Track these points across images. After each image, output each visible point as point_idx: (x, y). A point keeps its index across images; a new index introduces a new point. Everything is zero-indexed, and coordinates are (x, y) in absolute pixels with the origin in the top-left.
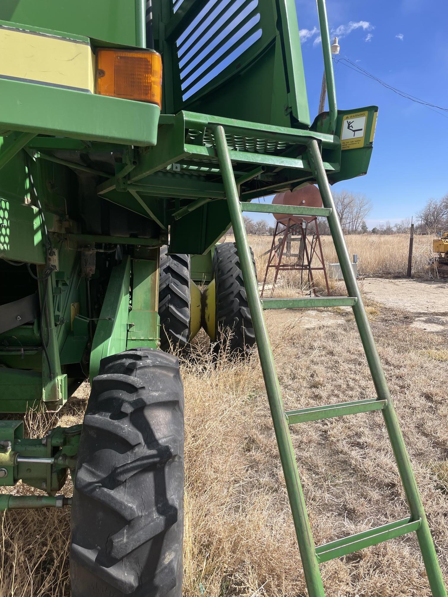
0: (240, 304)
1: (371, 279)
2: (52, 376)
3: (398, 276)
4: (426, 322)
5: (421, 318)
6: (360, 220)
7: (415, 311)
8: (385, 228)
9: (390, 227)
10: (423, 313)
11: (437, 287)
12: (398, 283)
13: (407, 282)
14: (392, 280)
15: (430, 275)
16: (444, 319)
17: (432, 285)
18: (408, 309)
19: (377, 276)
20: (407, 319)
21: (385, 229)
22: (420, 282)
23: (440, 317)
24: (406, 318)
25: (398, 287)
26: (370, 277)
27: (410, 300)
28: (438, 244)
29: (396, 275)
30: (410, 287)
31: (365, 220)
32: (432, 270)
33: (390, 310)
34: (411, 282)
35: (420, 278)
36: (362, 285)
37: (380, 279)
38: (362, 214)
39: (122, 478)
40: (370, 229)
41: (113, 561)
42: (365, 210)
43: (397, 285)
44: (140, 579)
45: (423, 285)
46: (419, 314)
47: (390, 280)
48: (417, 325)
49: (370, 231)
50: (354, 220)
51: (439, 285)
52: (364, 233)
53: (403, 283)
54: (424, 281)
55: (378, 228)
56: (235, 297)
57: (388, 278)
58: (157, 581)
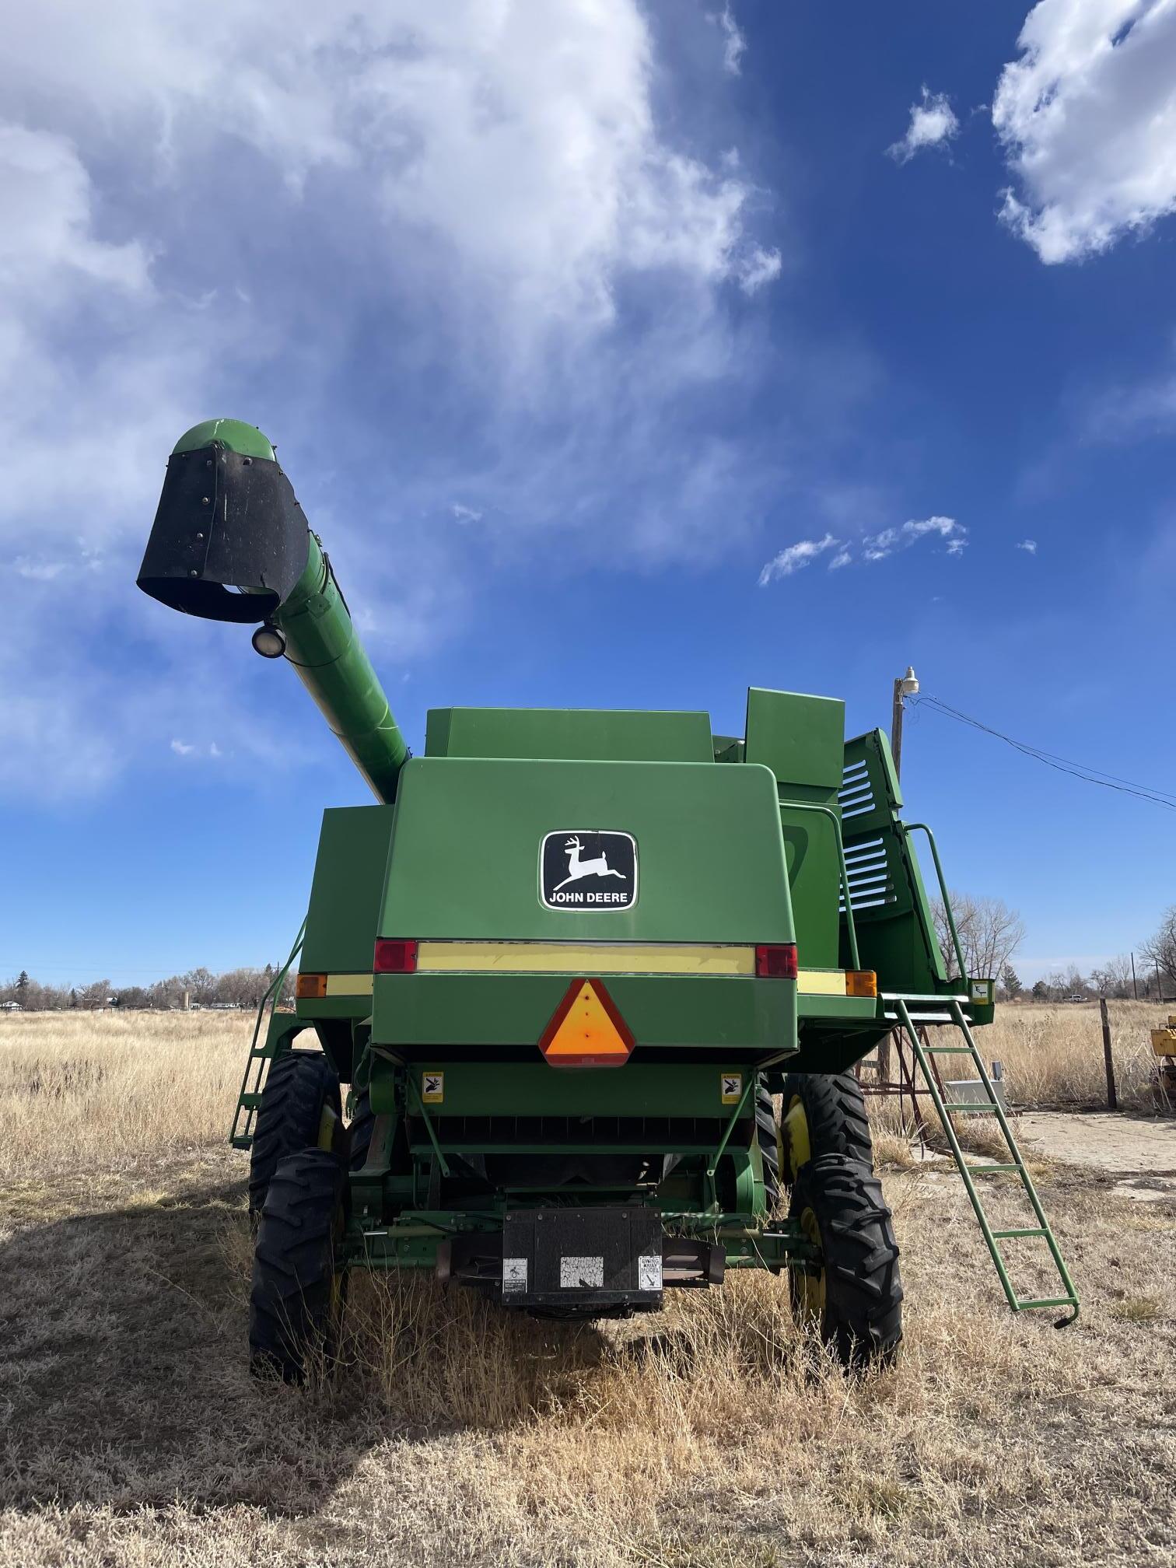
0: (847, 1141)
1: (1037, 1113)
2: (712, 1202)
3: (1090, 1108)
4: (1135, 1187)
5: (1127, 1181)
6: (998, 966)
7: (1118, 1170)
8: (1067, 982)
9: (1078, 978)
10: (1132, 1173)
11: (1166, 1129)
12: (1091, 1121)
13: (1108, 1120)
14: (1079, 1116)
15: (1155, 1104)
16: (1167, 1181)
17: (1158, 1125)
18: (1107, 1167)
19: (1047, 1107)
20: (1104, 1181)
21: (1068, 985)
22: (1135, 1119)
23: (1161, 1178)
24: (1100, 1180)
25: (1090, 1129)
26: (1034, 1110)
27: (1112, 1152)
28: (1160, 1038)
29: (1088, 1104)
30: (1113, 1128)
31: (1010, 963)
32: (1157, 1093)
33: (1073, 1168)
34: (1118, 1119)
35: (1136, 1110)
36: (1017, 1125)
37: (1055, 1114)
38: (1001, 948)
39: (864, 1224)
40: (1027, 984)
41: (868, 1275)
42: (1007, 940)
43: (1089, 1125)
44: (882, 1289)
45: (1140, 1125)
46: (1124, 1175)
47: (1075, 1116)
48: (1120, 1191)
49: (1028, 991)
50: (981, 965)
51: (1171, 1124)
52: (1012, 998)
53: (1100, 1120)
54: (1144, 1116)
55: (1048, 983)
56: (839, 1130)
57: (1070, 1112)
58: (892, 1293)
